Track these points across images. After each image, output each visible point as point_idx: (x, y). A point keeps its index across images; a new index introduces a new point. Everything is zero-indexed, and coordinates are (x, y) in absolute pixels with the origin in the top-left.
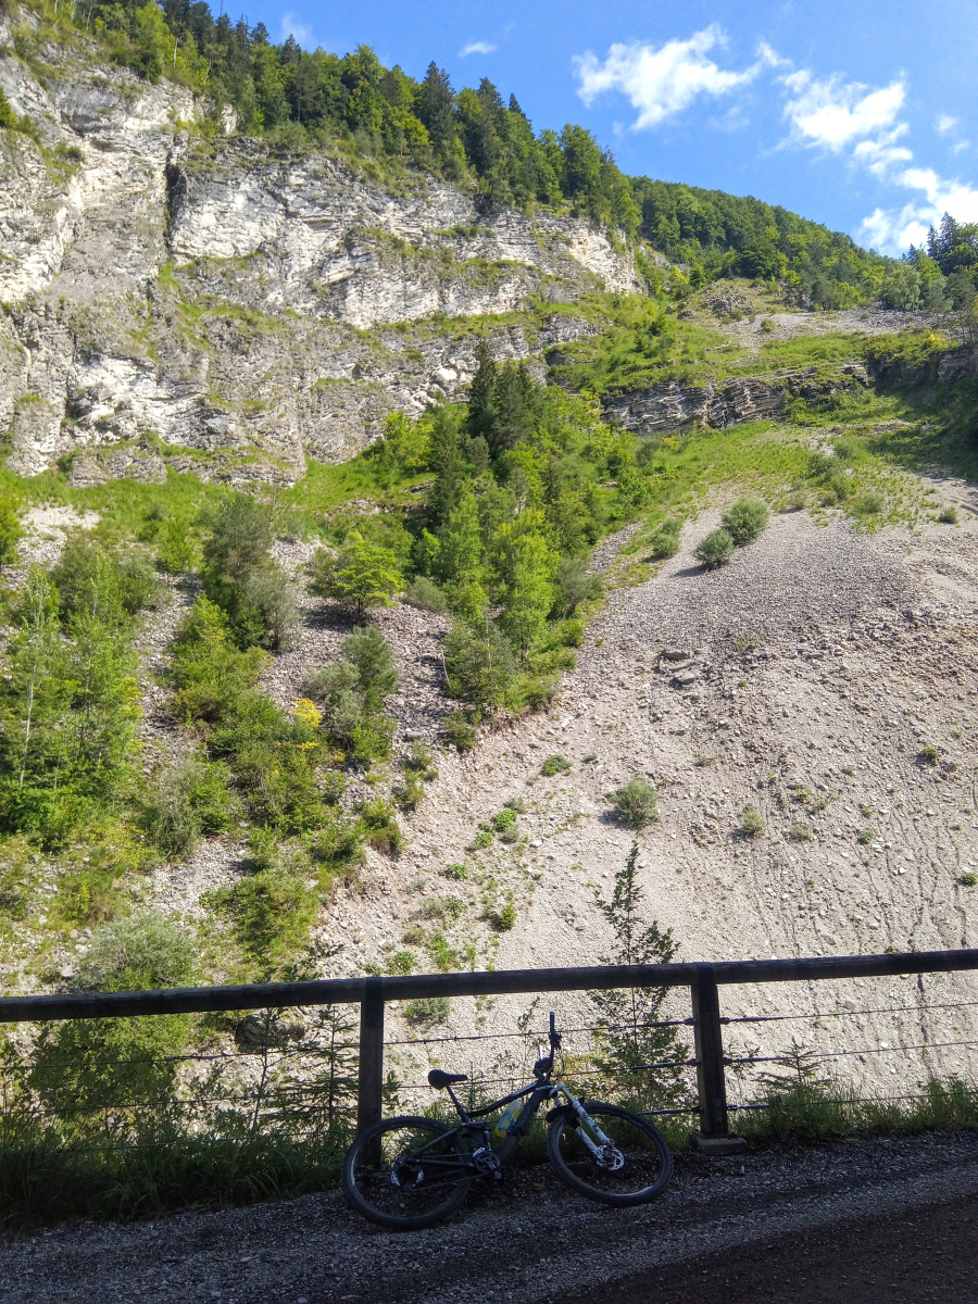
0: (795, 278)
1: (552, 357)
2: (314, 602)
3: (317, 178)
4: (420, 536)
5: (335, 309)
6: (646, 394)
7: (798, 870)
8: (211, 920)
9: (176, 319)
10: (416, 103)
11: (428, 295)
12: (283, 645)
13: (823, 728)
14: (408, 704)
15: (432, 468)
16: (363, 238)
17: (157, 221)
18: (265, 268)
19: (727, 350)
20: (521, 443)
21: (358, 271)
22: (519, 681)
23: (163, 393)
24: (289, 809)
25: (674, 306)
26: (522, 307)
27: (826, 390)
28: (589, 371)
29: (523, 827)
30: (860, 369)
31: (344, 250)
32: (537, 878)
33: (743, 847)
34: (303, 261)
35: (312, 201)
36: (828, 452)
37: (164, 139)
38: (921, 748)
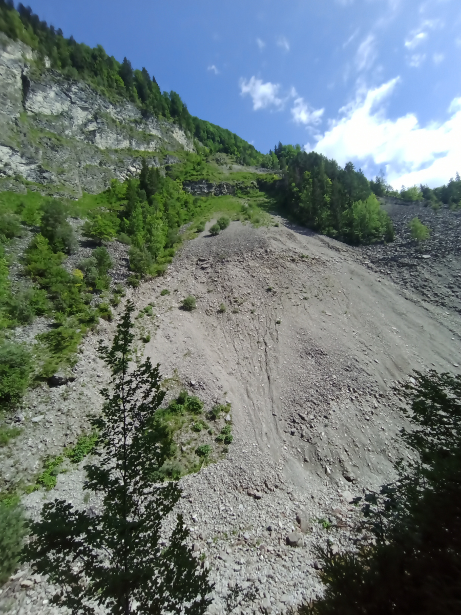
0: (239, 155)
1: (167, 168)
2: (84, 239)
3: (83, 91)
4: (122, 220)
5: (92, 141)
6: (196, 183)
7: (235, 321)
8: (39, 344)
9: (27, 135)
10: (119, 71)
11: (125, 141)
12: (72, 252)
13: (243, 281)
14: (117, 273)
15: (127, 198)
16: (101, 116)
17: (19, 95)
18: (64, 121)
19: (220, 173)
20: (157, 193)
21: (99, 128)
22: (154, 267)
23: (24, 161)
24: (70, 306)
25: (205, 158)
26: (157, 150)
27: (246, 188)
28: (179, 174)
29: (154, 311)
30: (255, 183)
31: (94, 120)
32: (158, 326)
33: (220, 315)
34: (79, 121)
35: (81, 99)
36: (246, 205)
37: (20, 64)
38: (268, 287)
